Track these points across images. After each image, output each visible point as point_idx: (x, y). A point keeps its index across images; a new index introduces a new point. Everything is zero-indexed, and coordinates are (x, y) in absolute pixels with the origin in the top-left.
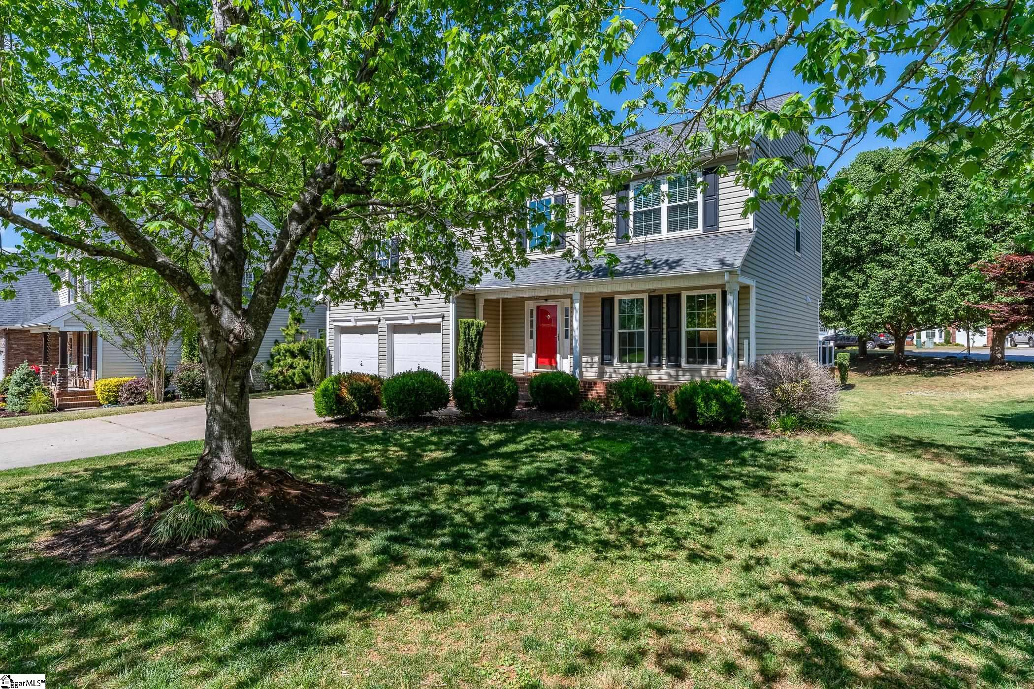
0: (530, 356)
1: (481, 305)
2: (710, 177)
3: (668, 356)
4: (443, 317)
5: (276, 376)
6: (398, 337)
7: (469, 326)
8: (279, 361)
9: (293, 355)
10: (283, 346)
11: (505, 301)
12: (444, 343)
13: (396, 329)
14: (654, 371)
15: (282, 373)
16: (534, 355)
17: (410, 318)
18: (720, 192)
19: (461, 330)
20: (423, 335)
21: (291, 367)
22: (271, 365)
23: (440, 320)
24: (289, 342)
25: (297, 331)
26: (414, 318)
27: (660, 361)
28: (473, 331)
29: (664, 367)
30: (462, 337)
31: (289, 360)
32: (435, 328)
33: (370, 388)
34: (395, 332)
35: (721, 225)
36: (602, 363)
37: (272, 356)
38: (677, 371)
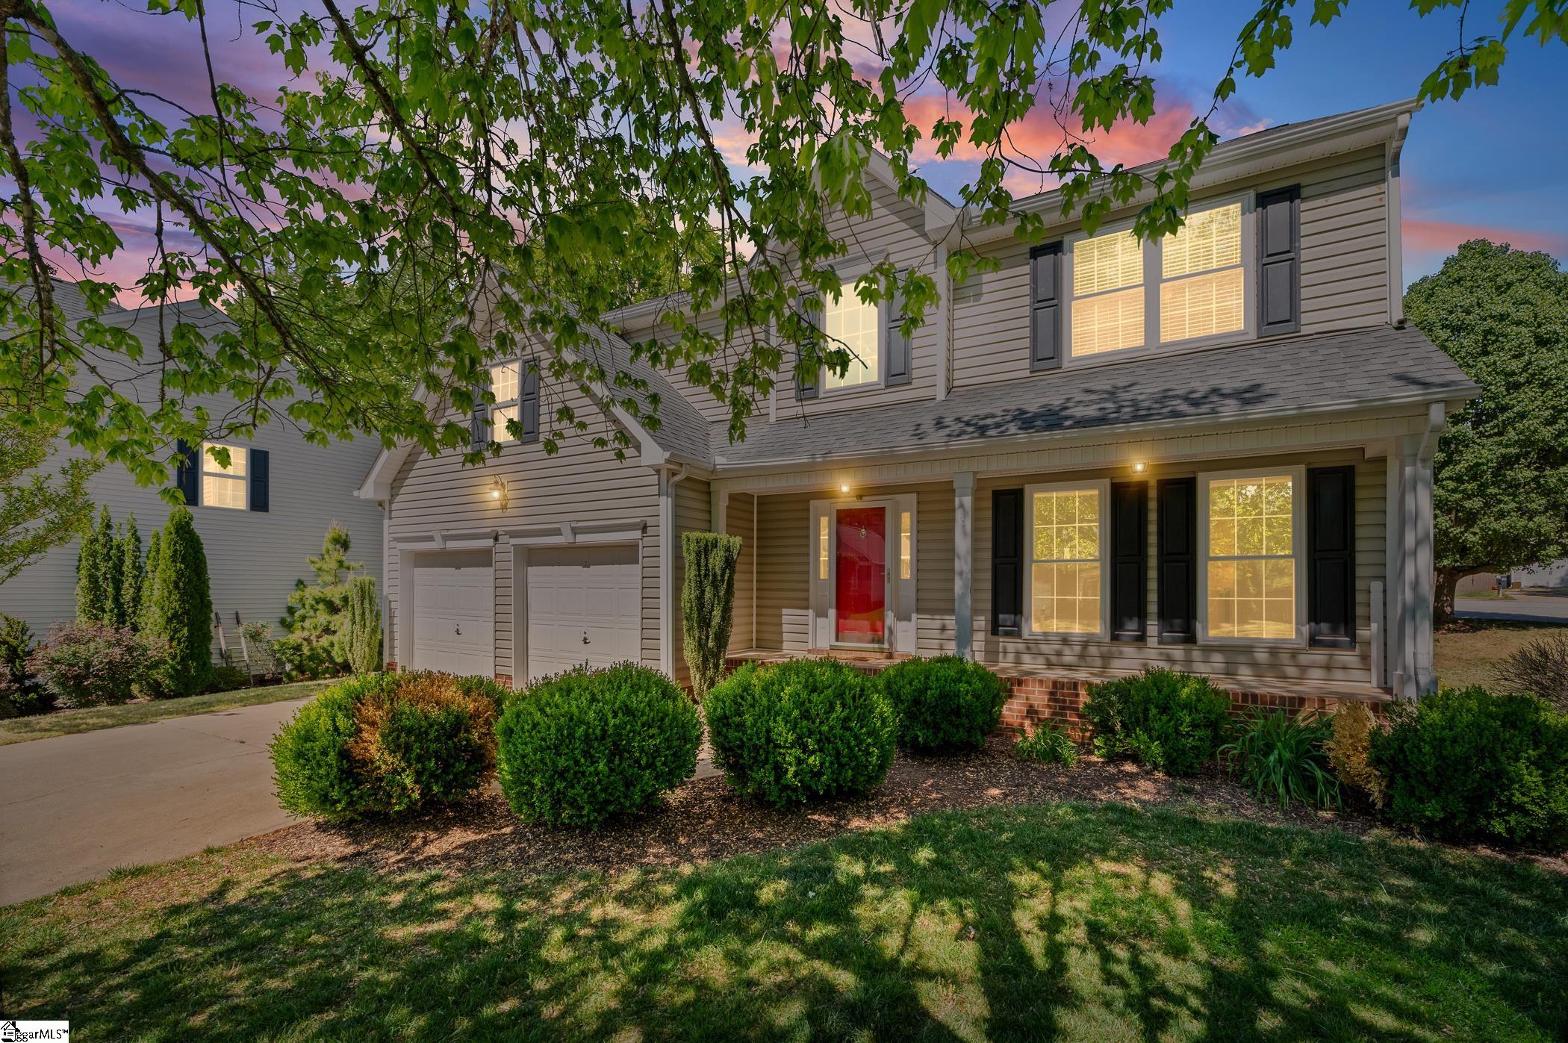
0: (821, 614)
1: (721, 505)
2: (1279, 210)
3: (1162, 615)
4: (644, 529)
5: (297, 648)
6: (536, 574)
7: (706, 550)
8: (303, 618)
9: (333, 609)
10: (312, 592)
11: (764, 501)
12: (649, 586)
13: (533, 557)
14: (1129, 651)
15: (308, 640)
16: (832, 613)
17: (566, 530)
18: (1304, 242)
19: (689, 558)
20: (594, 569)
21: (327, 630)
22: (287, 626)
23: (638, 534)
24: (326, 584)
25: (341, 563)
26: (575, 531)
27: (1143, 628)
28: (716, 561)
29: (1152, 641)
30: (691, 573)
31: (323, 617)
32: (626, 554)
33: (459, 724)
34: (530, 563)
35: (1304, 318)
36: (995, 632)
37: (291, 611)
38: (1187, 651)
